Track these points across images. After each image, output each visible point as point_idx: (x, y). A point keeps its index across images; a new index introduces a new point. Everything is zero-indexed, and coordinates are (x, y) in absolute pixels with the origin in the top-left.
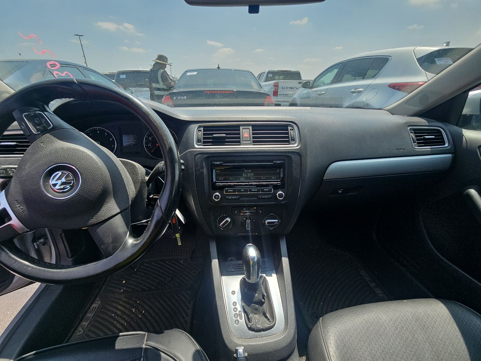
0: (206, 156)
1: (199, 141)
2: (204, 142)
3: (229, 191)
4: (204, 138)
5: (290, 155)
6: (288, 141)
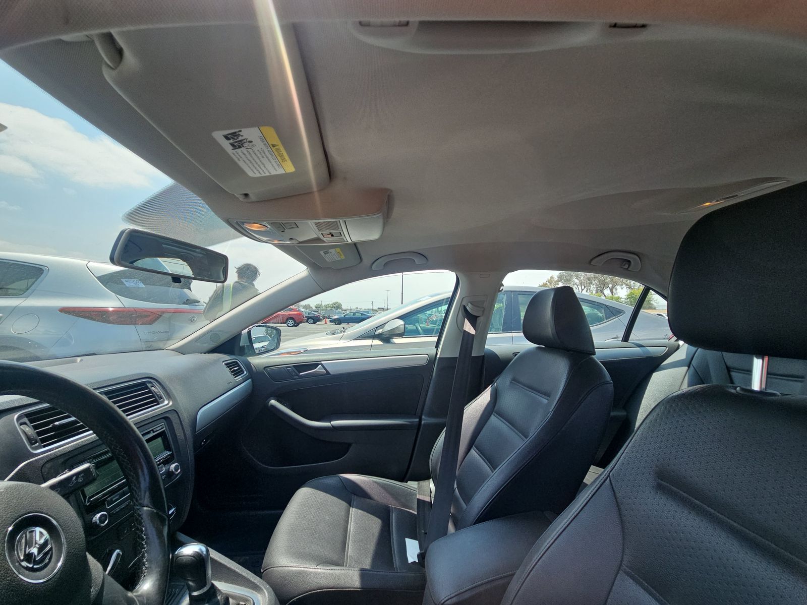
0: (62, 460)
1: (32, 441)
2: (43, 441)
3: (114, 499)
4: (39, 434)
5: (167, 415)
6: (156, 401)
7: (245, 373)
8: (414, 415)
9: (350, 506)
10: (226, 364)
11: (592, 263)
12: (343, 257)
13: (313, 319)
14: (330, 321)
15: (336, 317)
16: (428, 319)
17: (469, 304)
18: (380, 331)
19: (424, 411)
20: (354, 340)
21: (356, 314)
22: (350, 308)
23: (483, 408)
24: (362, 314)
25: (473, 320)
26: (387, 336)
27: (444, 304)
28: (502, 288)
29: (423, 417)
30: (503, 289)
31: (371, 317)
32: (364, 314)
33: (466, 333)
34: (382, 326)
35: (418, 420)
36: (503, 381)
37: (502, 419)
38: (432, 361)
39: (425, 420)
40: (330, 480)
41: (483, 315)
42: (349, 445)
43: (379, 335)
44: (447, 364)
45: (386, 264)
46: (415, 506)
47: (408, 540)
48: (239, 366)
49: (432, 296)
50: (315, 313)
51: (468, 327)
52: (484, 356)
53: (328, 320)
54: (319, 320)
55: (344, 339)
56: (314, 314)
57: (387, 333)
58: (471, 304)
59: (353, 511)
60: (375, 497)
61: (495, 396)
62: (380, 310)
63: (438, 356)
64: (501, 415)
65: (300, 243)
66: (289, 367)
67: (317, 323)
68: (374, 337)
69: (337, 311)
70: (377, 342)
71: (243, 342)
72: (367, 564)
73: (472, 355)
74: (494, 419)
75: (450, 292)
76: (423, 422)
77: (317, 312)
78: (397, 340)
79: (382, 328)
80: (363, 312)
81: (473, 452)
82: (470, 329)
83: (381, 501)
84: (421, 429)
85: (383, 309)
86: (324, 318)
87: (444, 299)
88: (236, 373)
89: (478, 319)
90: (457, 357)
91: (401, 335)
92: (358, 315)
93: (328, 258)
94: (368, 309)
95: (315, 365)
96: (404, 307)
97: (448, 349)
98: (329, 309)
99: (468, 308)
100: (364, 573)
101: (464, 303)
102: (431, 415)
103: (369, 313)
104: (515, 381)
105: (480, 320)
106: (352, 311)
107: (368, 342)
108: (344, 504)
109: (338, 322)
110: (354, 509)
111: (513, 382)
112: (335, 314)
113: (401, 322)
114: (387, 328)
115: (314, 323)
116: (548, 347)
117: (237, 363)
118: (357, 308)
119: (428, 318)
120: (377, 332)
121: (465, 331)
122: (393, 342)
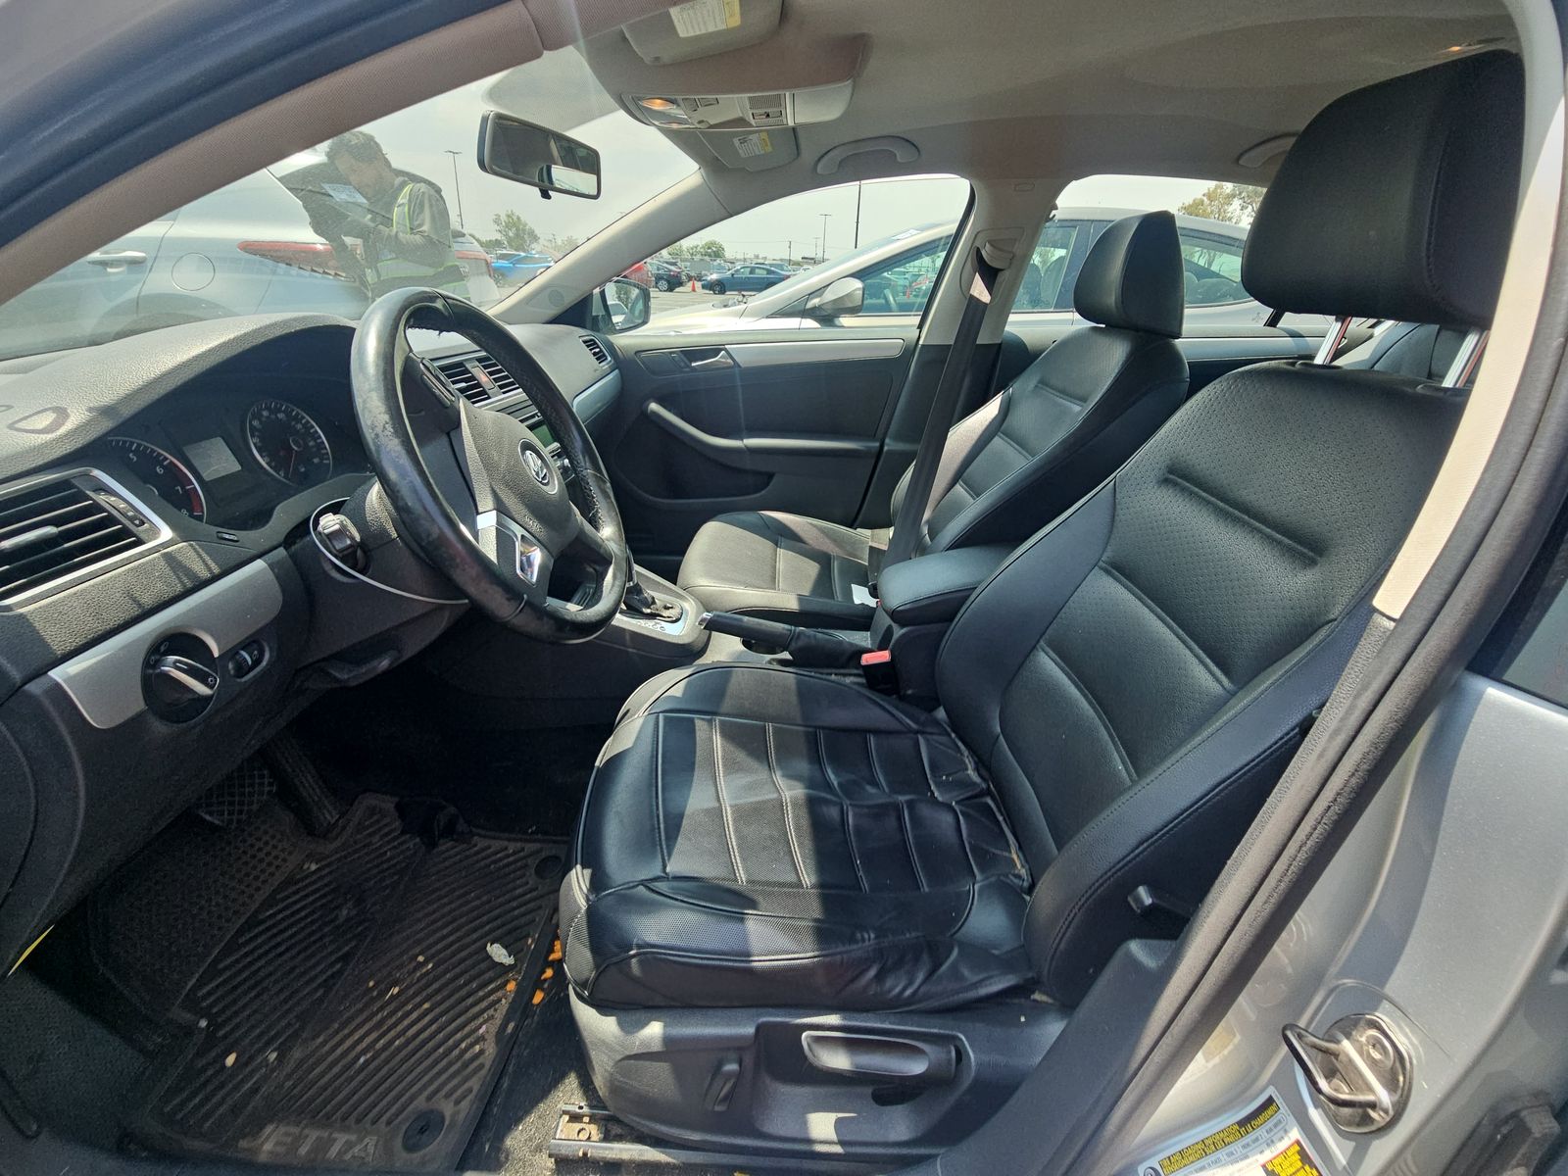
7: (609, 358)
8: (872, 437)
9: (777, 545)
10: (585, 342)
11: (1241, 162)
12: (769, 149)
13: (669, 282)
14: (704, 287)
15: (714, 277)
16: (910, 286)
17: (987, 244)
18: (816, 302)
19: (889, 433)
20: (767, 317)
21: (757, 271)
22: (742, 257)
23: (984, 427)
24: (769, 272)
25: (990, 275)
26: (829, 312)
27: (940, 248)
28: (1054, 212)
29: (887, 441)
30: (1054, 216)
31: (788, 277)
32: (773, 272)
33: (973, 301)
34: (819, 291)
35: (877, 444)
36: (1023, 385)
37: (1009, 440)
38: (908, 352)
39: (888, 445)
40: (749, 517)
41: (1009, 267)
42: (771, 476)
43: (814, 308)
44: (934, 357)
45: (842, 163)
46: (867, 556)
47: (854, 587)
48: (598, 347)
49: (923, 230)
50: (673, 268)
51: (980, 291)
52: (1000, 344)
53: (698, 285)
54: (681, 284)
55: (747, 316)
56: (670, 271)
57: (829, 306)
58: (992, 245)
59: (781, 551)
60: (811, 542)
61: (1005, 411)
62: (807, 263)
63: (921, 342)
64: (1010, 436)
65: (711, 127)
66: (674, 353)
67: (677, 290)
68: (804, 313)
69: (715, 263)
70: (810, 323)
71: (597, 310)
72: (806, 592)
73: (978, 342)
74: (998, 442)
75: (953, 222)
76: (886, 448)
77: (674, 264)
78: (845, 321)
79: (820, 296)
80: (771, 265)
81: (959, 488)
82: (981, 293)
83: (817, 547)
84: (882, 459)
85: (814, 261)
86: (690, 278)
87: (941, 239)
88: (600, 357)
89: (1000, 274)
90: (951, 345)
91: (854, 311)
92: (761, 273)
93: (743, 151)
94: (781, 260)
95: (714, 351)
96: (858, 255)
97: (940, 332)
98: (698, 258)
99: (983, 253)
100: (801, 598)
101: (978, 244)
102: (898, 438)
103: (783, 270)
104: (1043, 383)
105: (1002, 278)
106: (748, 264)
107: (793, 323)
108: (769, 544)
109: (719, 287)
110: (782, 550)
111: (1040, 385)
112: (711, 270)
113: (857, 285)
114: (829, 296)
115: (670, 289)
116: (1111, 326)
117: (595, 343)
118: (757, 257)
119: (911, 283)
120: (810, 305)
121: (972, 297)
122: (839, 324)
